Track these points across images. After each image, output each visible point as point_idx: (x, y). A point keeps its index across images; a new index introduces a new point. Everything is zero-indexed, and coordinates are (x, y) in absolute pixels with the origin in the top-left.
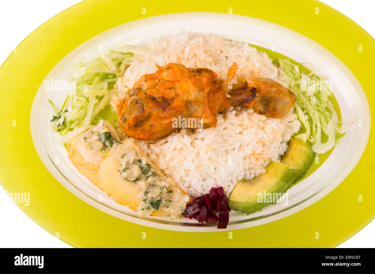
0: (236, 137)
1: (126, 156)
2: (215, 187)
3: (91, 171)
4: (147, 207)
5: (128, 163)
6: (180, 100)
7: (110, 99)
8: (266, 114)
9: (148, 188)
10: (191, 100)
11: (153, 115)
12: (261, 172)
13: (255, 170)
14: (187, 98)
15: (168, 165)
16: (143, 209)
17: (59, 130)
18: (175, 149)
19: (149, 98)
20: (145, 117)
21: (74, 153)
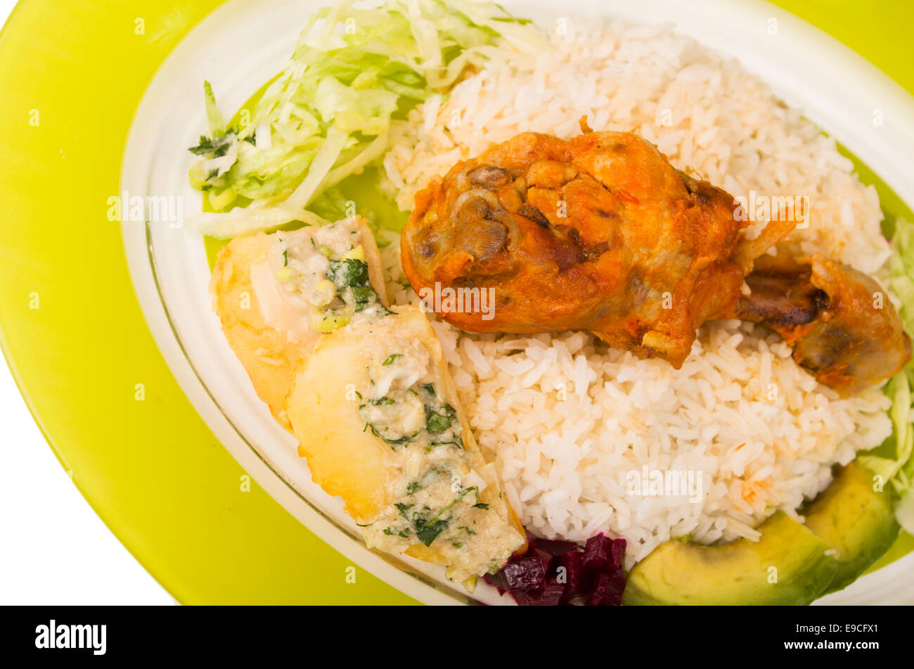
0: (714, 410)
1: (400, 365)
2: (606, 534)
3: (271, 357)
4: (402, 529)
5: (396, 385)
6: (619, 260)
7: (389, 149)
8: (819, 375)
9: (424, 477)
10: (647, 269)
11: (526, 273)
12: (744, 536)
13: (729, 522)
14: (641, 259)
15: (500, 423)
16: (388, 532)
17: (206, 188)
18: (538, 387)
19: (531, 215)
20: (500, 270)
21: (234, 279)
